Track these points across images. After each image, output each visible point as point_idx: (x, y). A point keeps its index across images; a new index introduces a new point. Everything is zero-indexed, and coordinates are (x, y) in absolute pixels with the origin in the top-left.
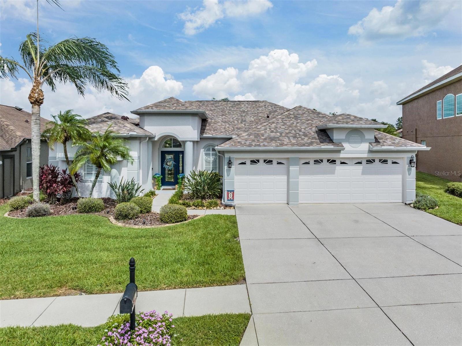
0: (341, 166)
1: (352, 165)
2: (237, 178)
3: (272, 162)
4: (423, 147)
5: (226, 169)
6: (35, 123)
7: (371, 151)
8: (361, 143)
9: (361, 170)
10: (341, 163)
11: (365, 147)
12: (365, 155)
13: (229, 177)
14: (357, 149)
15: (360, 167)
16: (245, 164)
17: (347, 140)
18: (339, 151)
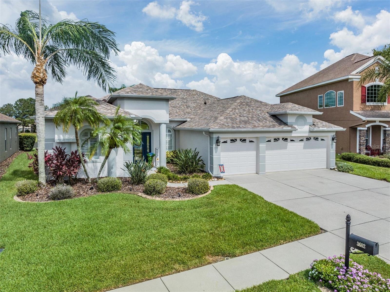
0: (291, 142)
1: (297, 142)
2: (222, 154)
3: (246, 141)
4: (341, 129)
5: (215, 147)
6: (41, 104)
7: (311, 132)
8: (304, 125)
9: (303, 146)
10: (291, 141)
11: (306, 128)
12: (307, 135)
13: (217, 153)
14: (302, 130)
15: (302, 143)
16: (226, 142)
17: (296, 123)
18: (291, 132)
